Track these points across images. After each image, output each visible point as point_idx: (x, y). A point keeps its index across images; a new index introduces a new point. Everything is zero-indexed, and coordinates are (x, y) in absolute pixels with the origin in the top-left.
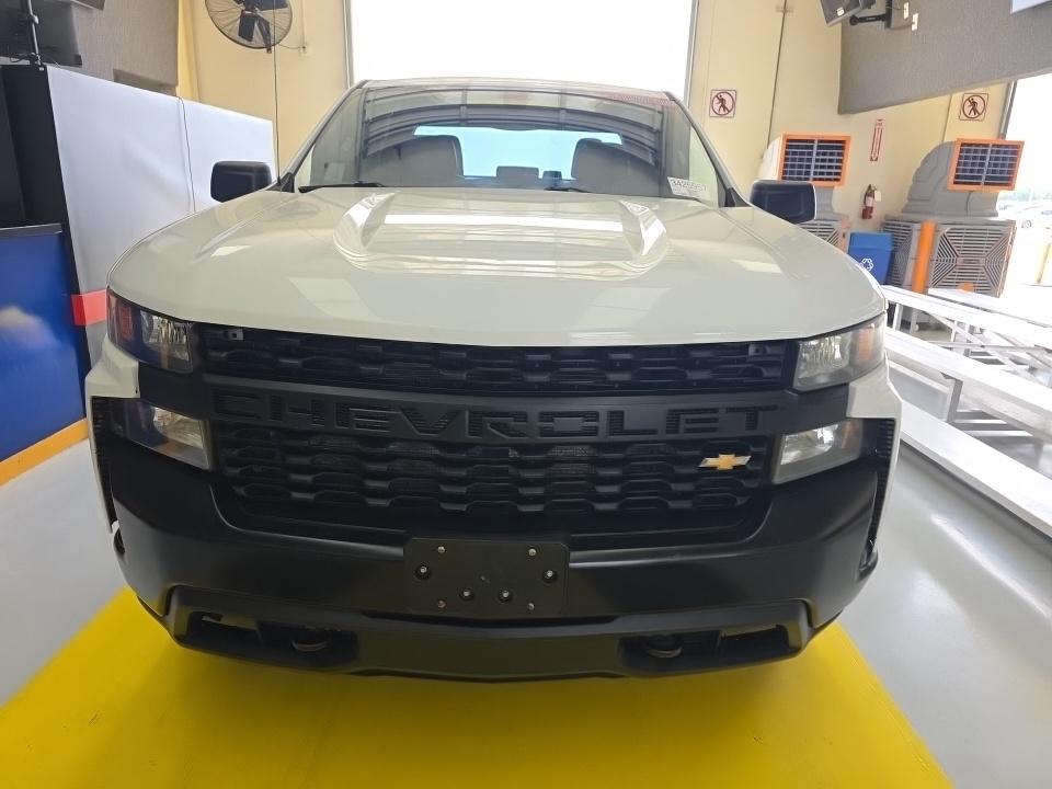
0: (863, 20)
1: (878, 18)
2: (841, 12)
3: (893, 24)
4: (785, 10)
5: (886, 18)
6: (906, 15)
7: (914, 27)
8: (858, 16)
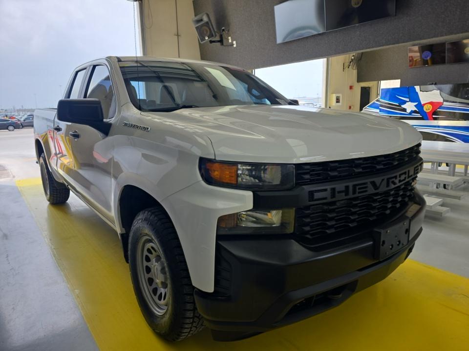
0: (214, 42)
1: (218, 41)
2: (207, 38)
3: (224, 44)
4: (178, 35)
5: (221, 41)
6: (230, 41)
7: (235, 46)
8: (213, 40)
